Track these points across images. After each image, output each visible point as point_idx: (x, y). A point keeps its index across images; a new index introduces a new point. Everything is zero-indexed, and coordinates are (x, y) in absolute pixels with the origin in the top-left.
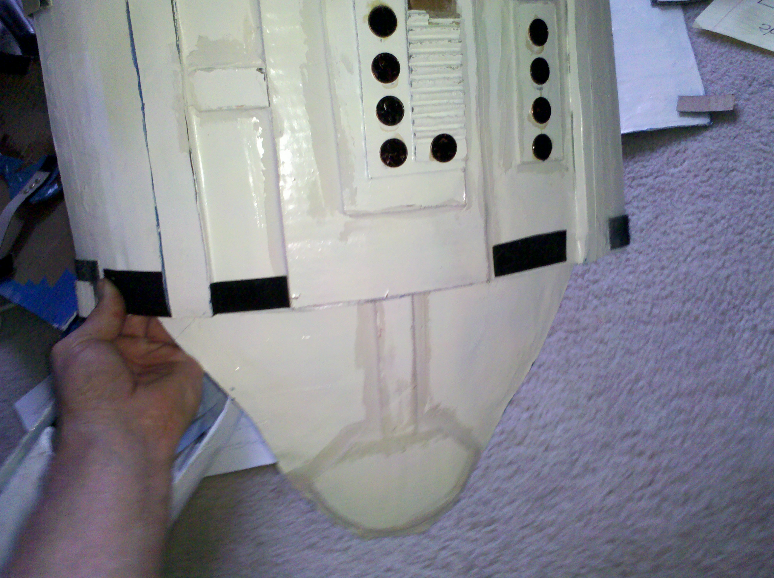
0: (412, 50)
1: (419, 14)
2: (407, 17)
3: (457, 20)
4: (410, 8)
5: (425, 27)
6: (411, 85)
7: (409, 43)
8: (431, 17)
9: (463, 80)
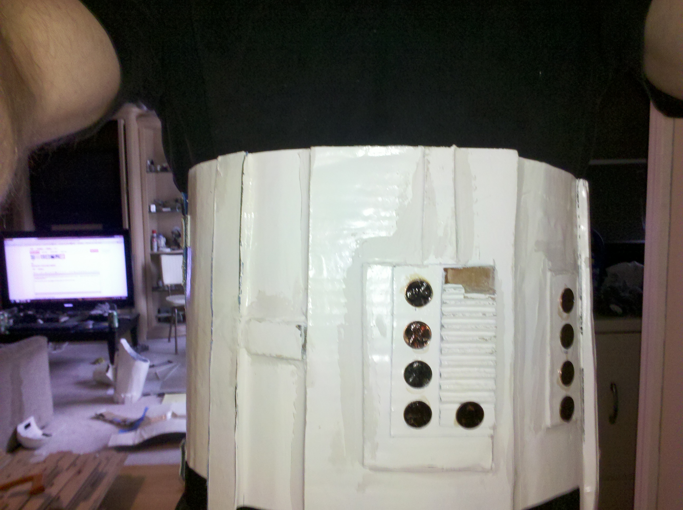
0: (445, 321)
1: (455, 289)
2: (444, 290)
3: (492, 296)
4: (447, 282)
5: (460, 300)
6: (441, 353)
7: (442, 314)
8: (466, 292)
9: (496, 351)
